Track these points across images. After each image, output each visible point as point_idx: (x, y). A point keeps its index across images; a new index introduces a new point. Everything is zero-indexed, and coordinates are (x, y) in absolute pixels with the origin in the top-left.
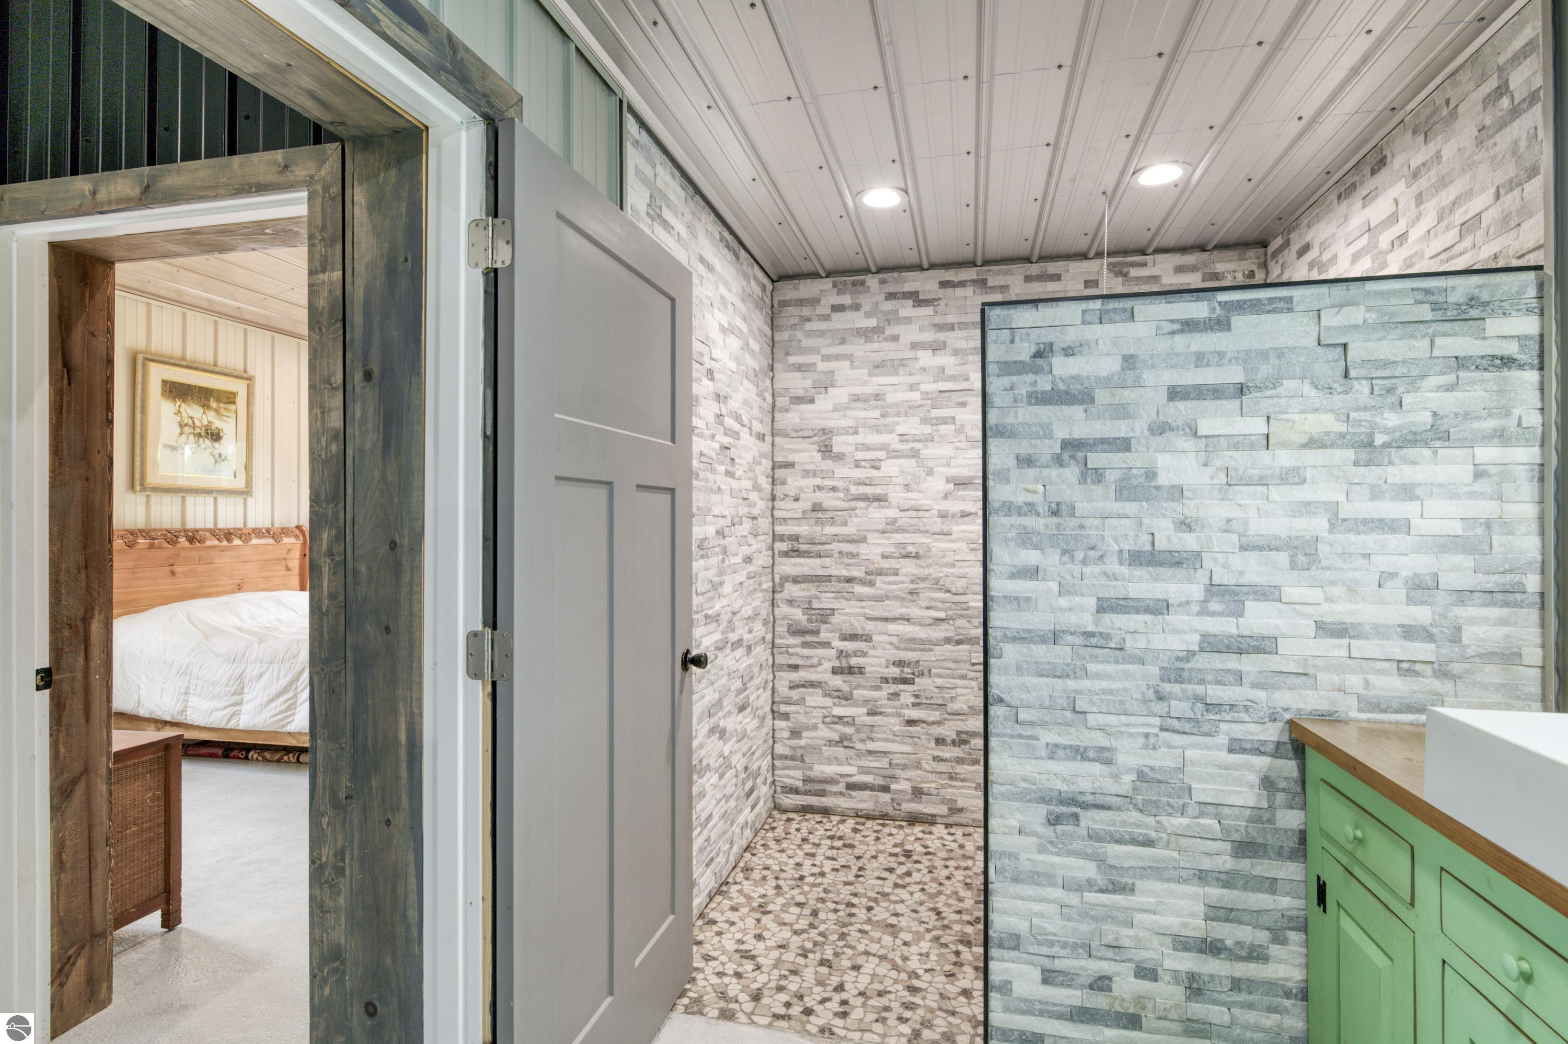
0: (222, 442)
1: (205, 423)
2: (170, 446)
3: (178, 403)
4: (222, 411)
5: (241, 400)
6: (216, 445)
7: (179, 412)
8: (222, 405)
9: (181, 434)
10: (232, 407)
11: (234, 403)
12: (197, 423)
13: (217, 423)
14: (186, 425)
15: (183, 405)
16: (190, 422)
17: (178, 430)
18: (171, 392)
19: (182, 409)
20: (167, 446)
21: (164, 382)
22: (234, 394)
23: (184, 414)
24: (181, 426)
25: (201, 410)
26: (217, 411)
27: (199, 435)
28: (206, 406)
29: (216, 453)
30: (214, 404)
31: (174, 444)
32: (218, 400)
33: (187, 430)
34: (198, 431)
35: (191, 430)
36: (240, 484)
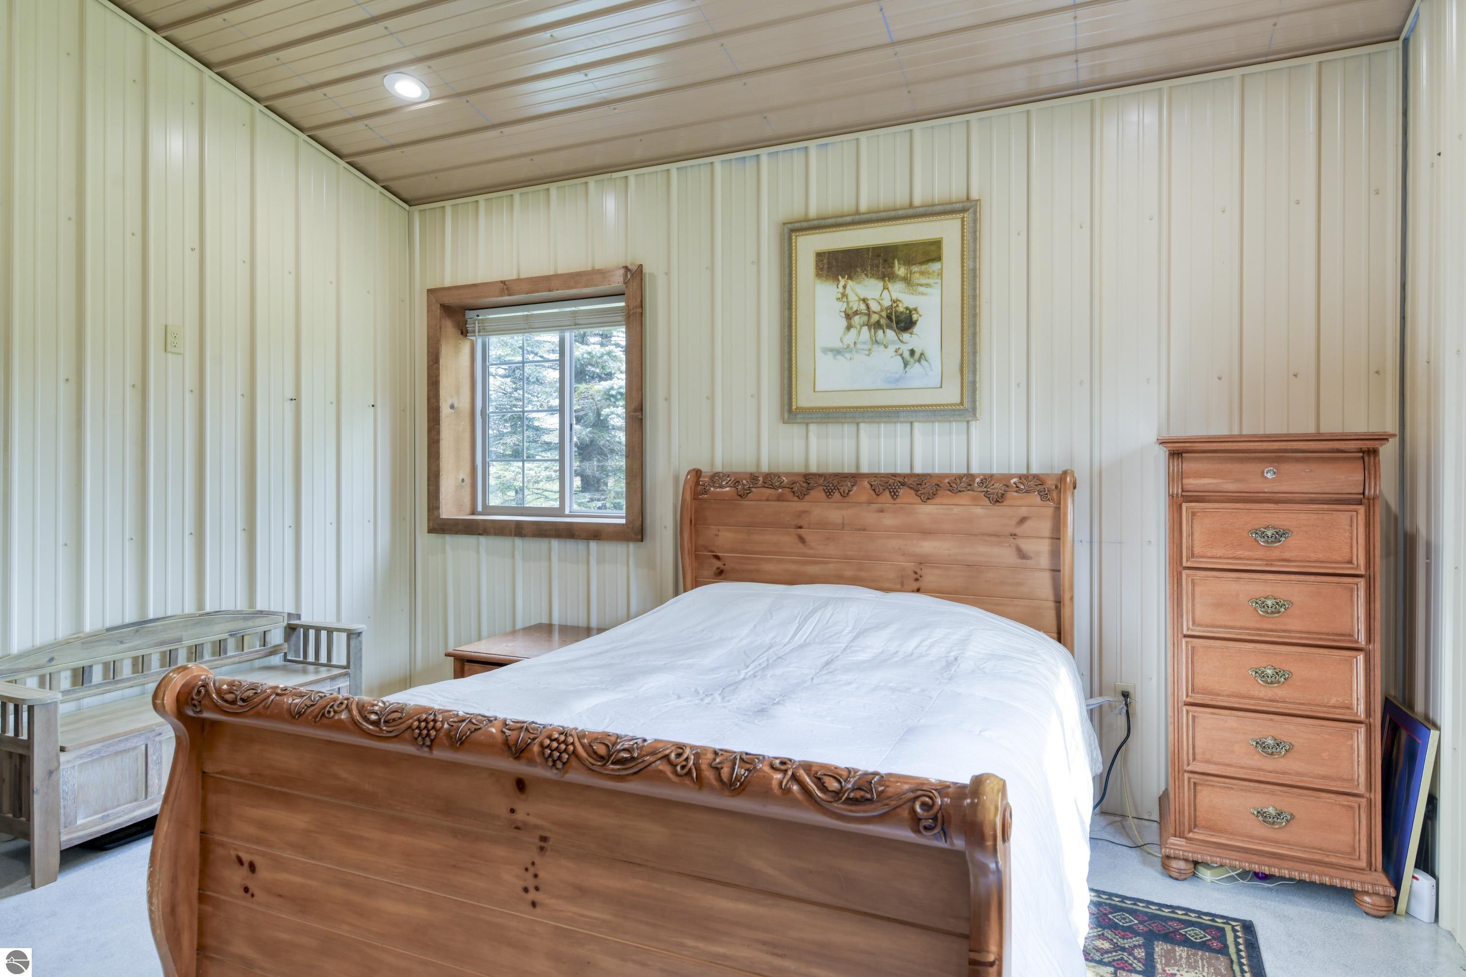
0: (916, 329)
1: (887, 303)
2: (831, 350)
3: (842, 282)
4: (917, 278)
5: (951, 252)
6: (906, 336)
7: (844, 295)
8: (915, 269)
9: (849, 327)
10: (935, 267)
11: (938, 259)
12: (875, 307)
13: (907, 299)
14: (856, 313)
15: (850, 283)
16: (863, 307)
17: (844, 323)
18: (829, 268)
19: (848, 291)
20: (826, 350)
21: (820, 255)
22: (937, 244)
23: (852, 297)
24: (848, 317)
25: (880, 284)
26: (906, 280)
27: (878, 325)
28: (887, 276)
29: (905, 350)
30: (900, 270)
31: (838, 345)
32: (909, 262)
33: (857, 320)
34: (875, 318)
35: (865, 318)
36: (951, 395)
